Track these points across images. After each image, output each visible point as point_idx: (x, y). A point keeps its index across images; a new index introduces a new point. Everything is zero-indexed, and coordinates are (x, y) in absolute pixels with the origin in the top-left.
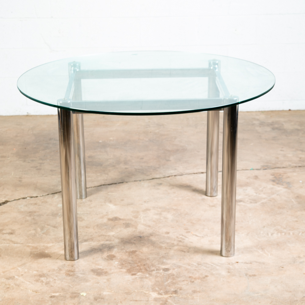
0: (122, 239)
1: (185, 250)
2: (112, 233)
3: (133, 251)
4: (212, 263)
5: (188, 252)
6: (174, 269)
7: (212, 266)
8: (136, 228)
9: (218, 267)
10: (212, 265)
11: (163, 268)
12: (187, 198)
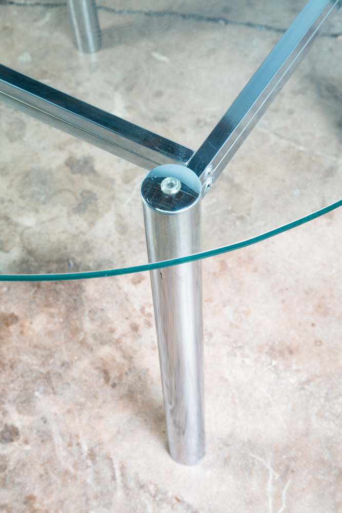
0: (30, 253)
1: (114, 374)
2: (28, 221)
3: (12, 315)
4: (122, 468)
5: (114, 386)
6: (26, 442)
7: (114, 478)
8: (92, 224)
9: (120, 493)
10: (118, 473)
11: (10, 423)
12: (302, 148)
